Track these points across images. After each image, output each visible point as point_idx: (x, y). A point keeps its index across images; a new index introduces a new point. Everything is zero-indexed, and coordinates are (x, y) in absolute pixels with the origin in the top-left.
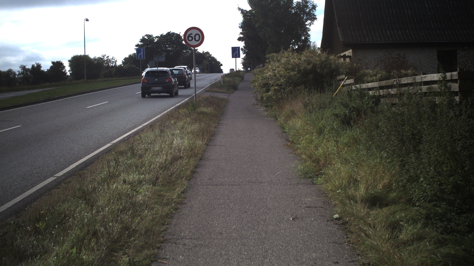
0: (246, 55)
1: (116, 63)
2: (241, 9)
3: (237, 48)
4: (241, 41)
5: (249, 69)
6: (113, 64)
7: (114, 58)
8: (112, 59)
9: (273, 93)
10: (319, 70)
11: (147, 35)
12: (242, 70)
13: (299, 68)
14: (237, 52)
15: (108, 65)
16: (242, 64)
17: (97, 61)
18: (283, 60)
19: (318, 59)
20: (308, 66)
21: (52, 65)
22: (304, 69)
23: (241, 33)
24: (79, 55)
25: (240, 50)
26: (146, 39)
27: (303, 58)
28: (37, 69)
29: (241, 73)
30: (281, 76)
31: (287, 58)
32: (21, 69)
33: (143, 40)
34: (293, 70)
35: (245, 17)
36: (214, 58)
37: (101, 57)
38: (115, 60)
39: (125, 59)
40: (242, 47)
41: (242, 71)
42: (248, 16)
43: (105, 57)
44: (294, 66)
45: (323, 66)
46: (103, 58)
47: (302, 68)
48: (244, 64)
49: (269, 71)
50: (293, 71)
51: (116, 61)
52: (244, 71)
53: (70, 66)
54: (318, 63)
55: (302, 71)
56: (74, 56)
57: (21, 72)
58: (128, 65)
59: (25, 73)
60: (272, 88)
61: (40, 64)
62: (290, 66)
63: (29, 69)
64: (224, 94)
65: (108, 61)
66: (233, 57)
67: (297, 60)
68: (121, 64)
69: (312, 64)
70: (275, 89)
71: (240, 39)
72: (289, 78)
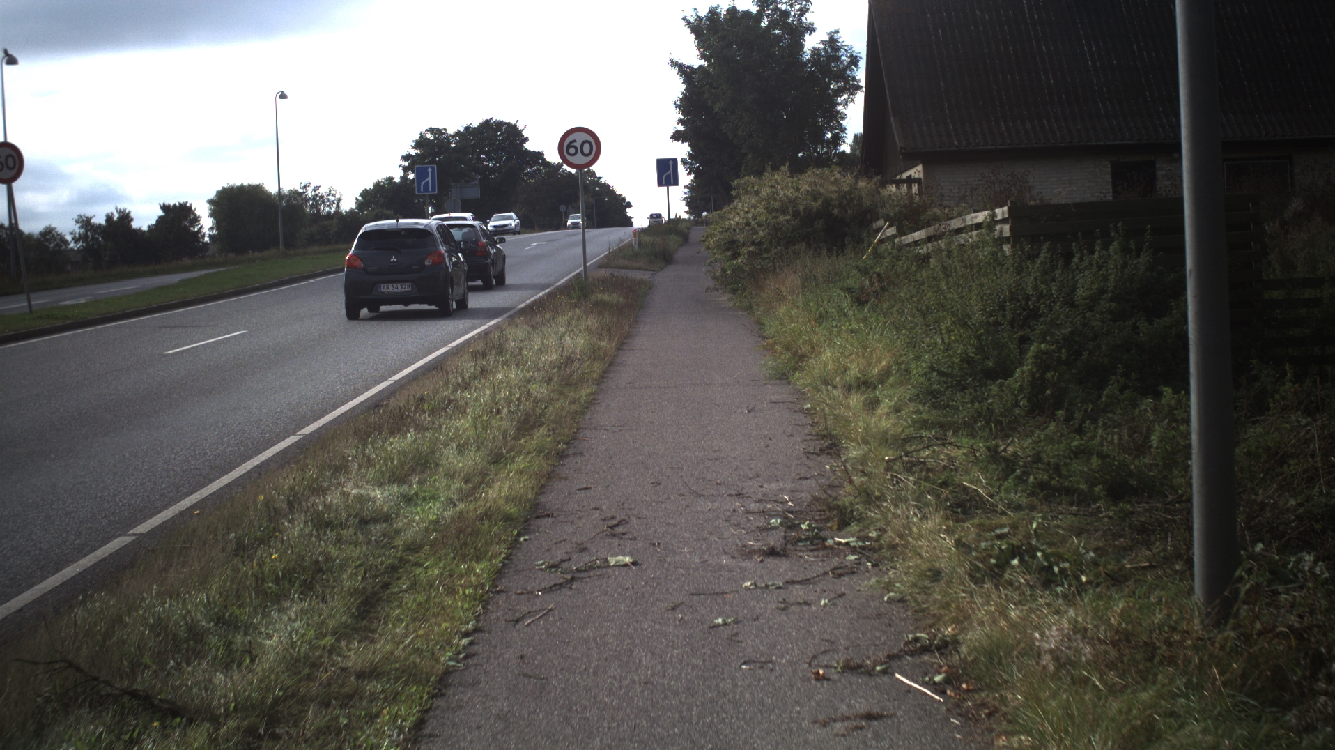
0: (695, 178)
1: (338, 206)
2: (677, 65)
3: (671, 162)
4: (680, 142)
5: (704, 214)
6: (331, 209)
7: (333, 192)
8: (329, 195)
9: (745, 261)
10: (836, 211)
11: (431, 130)
12: (686, 216)
13: (794, 207)
14: (671, 171)
15: (318, 210)
16: (684, 202)
17: (288, 201)
18: (766, 192)
19: (834, 188)
20: (814, 203)
21: (161, 213)
22: (805, 209)
23: (680, 121)
24: (238, 184)
25: (679, 164)
26: (429, 139)
27: (804, 187)
28: (120, 224)
29: (682, 226)
30: (759, 225)
31: (772, 186)
32: (78, 225)
33: (421, 143)
34: (784, 211)
35: (689, 84)
36: (609, 186)
37: (297, 188)
38: (337, 196)
39: (365, 193)
40: (685, 158)
41: (684, 220)
42: (696, 80)
43: (310, 189)
44: (785, 204)
45: (845, 202)
46: (304, 193)
47: (801, 208)
48: (690, 202)
49: (738, 214)
50: (784, 214)
51: (339, 200)
52: (689, 219)
53: (213, 214)
54: (834, 196)
55: (802, 213)
56: (223, 188)
57: (80, 234)
58: (373, 209)
59: (90, 236)
60: (743, 250)
61: (127, 211)
62: (777, 205)
63: (99, 225)
64: (642, 272)
65: (318, 200)
66: (660, 184)
67: (791, 190)
68: (354, 207)
69: (821, 199)
70: (749, 252)
71: (677, 136)
72: (777, 228)
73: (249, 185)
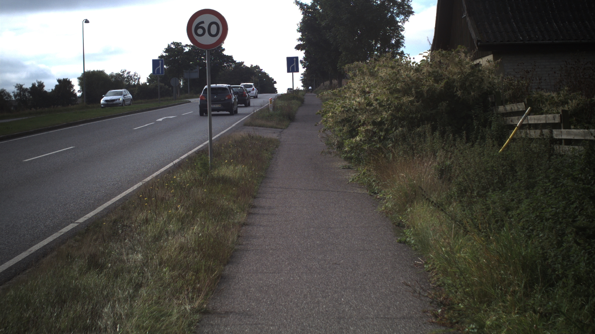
0: (306, 70)
1: (139, 81)
2: (299, 3)
3: (295, 59)
4: (300, 50)
5: (310, 88)
6: (135, 82)
7: (136, 75)
8: (134, 76)
9: (363, 139)
10: (459, 93)
11: (174, 43)
12: (302, 88)
13: (418, 88)
14: (295, 64)
15: (129, 83)
16: (301, 82)
17: (115, 79)
19: (456, 70)
20: (436, 85)
21: (57, 83)
22: (429, 90)
23: (300, 39)
24: (92, 70)
25: (299, 62)
26: (172, 48)
28: (38, 89)
29: (300, 94)
30: (381, 105)
32: (16, 89)
33: (168, 50)
34: (406, 92)
35: (306, 15)
36: (266, 73)
37: (120, 72)
39: (151, 75)
40: (302, 59)
41: (301, 90)
42: (310, 12)
43: (126, 73)
44: (408, 85)
45: (467, 84)
46: (123, 75)
47: (424, 89)
48: (304, 81)
50: (407, 95)
51: (139, 78)
52: (304, 90)
53: (80, 84)
54: (457, 77)
55: (425, 95)
56: (85, 72)
57: (17, 93)
58: (155, 83)
59: (22, 94)
61: (42, 82)
62: (399, 86)
63: (27, 88)
64: (273, 130)
65: (130, 78)
66: (288, 71)
68: (146, 82)
69: (445, 81)
70: (367, 131)
71: (298, 47)
72: (400, 109)
73: (97, 71)
